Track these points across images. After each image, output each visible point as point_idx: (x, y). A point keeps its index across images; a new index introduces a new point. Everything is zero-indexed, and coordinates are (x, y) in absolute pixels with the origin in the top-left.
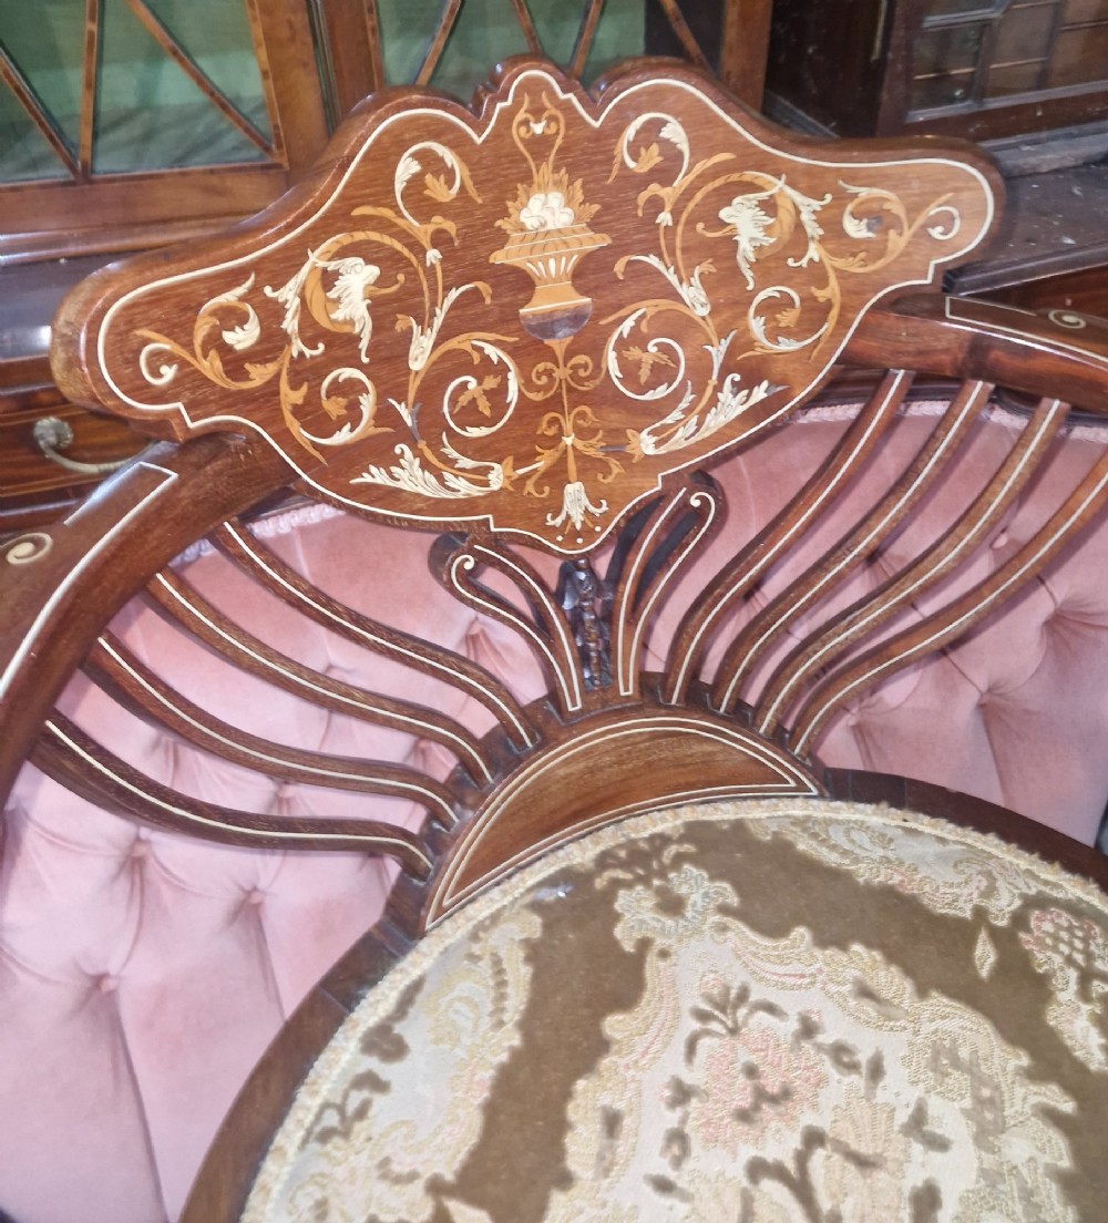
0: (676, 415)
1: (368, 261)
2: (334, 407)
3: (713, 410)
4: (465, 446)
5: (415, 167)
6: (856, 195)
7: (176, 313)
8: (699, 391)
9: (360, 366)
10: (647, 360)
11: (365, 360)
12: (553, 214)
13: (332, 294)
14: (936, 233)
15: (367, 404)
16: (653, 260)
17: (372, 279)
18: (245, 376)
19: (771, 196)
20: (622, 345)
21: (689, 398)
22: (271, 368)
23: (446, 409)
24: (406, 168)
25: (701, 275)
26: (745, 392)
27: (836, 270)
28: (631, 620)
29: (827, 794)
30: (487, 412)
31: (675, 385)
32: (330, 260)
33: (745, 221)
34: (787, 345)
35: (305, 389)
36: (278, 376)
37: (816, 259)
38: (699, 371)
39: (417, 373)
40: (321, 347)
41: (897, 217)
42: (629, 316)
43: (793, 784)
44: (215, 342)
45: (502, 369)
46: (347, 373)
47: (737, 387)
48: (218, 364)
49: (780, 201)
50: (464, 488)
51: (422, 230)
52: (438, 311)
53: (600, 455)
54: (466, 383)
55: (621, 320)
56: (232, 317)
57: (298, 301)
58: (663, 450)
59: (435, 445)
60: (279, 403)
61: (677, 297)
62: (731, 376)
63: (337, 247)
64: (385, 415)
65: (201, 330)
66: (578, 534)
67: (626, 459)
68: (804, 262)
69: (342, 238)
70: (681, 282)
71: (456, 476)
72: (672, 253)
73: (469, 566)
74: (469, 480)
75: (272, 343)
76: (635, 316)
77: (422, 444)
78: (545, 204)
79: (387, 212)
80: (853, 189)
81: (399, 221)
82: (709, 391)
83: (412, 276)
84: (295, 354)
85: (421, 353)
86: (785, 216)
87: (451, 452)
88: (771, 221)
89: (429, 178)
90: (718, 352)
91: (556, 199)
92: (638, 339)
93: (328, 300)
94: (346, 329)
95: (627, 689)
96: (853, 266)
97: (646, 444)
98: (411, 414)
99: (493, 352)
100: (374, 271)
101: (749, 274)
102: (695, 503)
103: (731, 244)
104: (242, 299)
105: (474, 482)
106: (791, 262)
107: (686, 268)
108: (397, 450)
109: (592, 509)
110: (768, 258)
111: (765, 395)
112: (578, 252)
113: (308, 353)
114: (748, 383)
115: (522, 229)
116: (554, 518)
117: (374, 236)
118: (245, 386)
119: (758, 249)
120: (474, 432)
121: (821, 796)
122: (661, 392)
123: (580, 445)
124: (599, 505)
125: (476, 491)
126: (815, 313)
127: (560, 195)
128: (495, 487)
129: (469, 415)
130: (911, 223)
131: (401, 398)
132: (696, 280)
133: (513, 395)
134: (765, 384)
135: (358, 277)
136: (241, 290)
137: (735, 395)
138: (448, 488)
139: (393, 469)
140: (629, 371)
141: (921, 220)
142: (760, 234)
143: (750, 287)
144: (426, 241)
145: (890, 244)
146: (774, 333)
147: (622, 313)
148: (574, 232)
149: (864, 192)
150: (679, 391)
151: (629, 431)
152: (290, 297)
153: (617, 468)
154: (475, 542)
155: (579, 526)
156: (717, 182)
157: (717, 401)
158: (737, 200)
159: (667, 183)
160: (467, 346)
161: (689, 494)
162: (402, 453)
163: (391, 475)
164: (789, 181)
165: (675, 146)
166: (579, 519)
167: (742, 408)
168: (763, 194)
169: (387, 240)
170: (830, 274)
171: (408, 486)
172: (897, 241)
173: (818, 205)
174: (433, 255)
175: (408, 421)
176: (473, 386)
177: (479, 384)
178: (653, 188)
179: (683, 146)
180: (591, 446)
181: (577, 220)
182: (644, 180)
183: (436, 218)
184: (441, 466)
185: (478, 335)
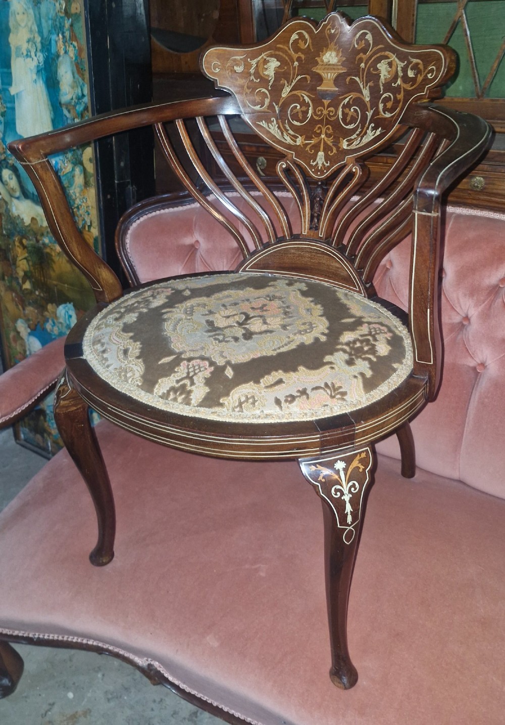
0: (355, 136)
1: (278, 60)
2: (258, 99)
3: (365, 136)
4: (293, 127)
5: (297, 37)
6: (412, 62)
8: (362, 128)
9: (268, 90)
10: (350, 114)
11: (270, 88)
12: (332, 58)
13: (266, 67)
14: (429, 76)
15: (267, 101)
16: (357, 79)
17: (277, 66)
18: (236, 80)
19: (391, 61)
20: (344, 107)
21: (359, 130)
22: (244, 80)
23: (289, 112)
24: (294, 37)
25: (369, 86)
26: (374, 131)
27: (403, 88)
30: (301, 118)
31: (357, 124)
32: (268, 57)
33: (383, 67)
34: (388, 115)
35: (251, 90)
37: (399, 84)
38: (364, 120)
39: (283, 98)
40: (259, 80)
41: (421, 70)
42: (347, 97)
43: (357, 289)
44: (231, 68)
45: (308, 105)
46: (264, 90)
47: (373, 128)
48: (230, 74)
49: (393, 63)
50: (288, 140)
51: (295, 55)
52: (294, 81)
53: (331, 144)
54: (296, 106)
55: (345, 98)
57: (256, 65)
58: (349, 148)
59: (283, 123)
61: (362, 93)
62: (371, 125)
63: (270, 54)
64: (271, 107)
65: (229, 63)
66: (319, 171)
67: (338, 148)
68: (396, 84)
69: (273, 52)
70: (364, 88)
71: (287, 135)
72: (363, 78)
73: (284, 166)
74: (290, 138)
76: (349, 97)
77: (280, 121)
78: (330, 55)
79: (286, 48)
80: (412, 60)
81: (289, 51)
82: (365, 128)
83: (290, 68)
84: (251, 79)
85: (286, 93)
86: (394, 68)
87: (287, 126)
88: (390, 69)
89: (300, 41)
90: (369, 114)
91: (334, 54)
92: (348, 106)
93: (264, 68)
94: (267, 78)
95: (321, 235)
96: (408, 87)
97: (344, 145)
98: (278, 109)
99: (307, 99)
100: (279, 64)
101: (382, 88)
102: (354, 170)
103: (378, 76)
104: (241, 59)
105: (292, 139)
106: (393, 84)
107: (366, 83)
108: (272, 119)
109: (325, 163)
110: (387, 83)
111: (379, 133)
112: (338, 72)
113: (255, 81)
114: (375, 128)
115: (323, 62)
116: (313, 162)
117: (281, 54)
118: (235, 82)
119: (386, 79)
120: (295, 123)
122: (352, 126)
123: (326, 139)
124: (327, 163)
125: (292, 143)
126: (397, 102)
127: (335, 53)
128: (298, 144)
129: (295, 117)
130: (424, 71)
131: (277, 104)
132: (368, 87)
133: (309, 115)
134: (380, 129)
135: (274, 64)
136: (242, 57)
137: (372, 132)
138: (284, 138)
139: (270, 125)
140: (345, 115)
141: (427, 71)
142: (387, 74)
144: (295, 59)
145: (418, 79)
146: (385, 110)
147: (345, 96)
148: (338, 65)
149: (415, 61)
150: (357, 127)
151: (341, 138)
152: (254, 63)
153: (335, 151)
154: (288, 160)
155: (320, 168)
156: (378, 55)
157: (367, 133)
158: (383, 61)
159: (365, 53)
160: (299, 94)
161: (353, 166)
162: (273, 121)
163: (268, 126)
164: (396, 57)
165: (369, 41)
166: (320, 165)
167: (373, 137)
168: (389, 60)
169: (284, 56)
170: (402, 90)
171: (273, 132)
172: (420, 78)
173: (402, 65)
174: (296, 63)
175: (277, 112)
176: (298, 107)
177: (301, 107)
178: (361, 54)
179: (371, 42)
180: (329, 140)
181: (339, 62)
182: (359, 52)
183: (299, 53)
184: (284, 130)
185: (304, 92)
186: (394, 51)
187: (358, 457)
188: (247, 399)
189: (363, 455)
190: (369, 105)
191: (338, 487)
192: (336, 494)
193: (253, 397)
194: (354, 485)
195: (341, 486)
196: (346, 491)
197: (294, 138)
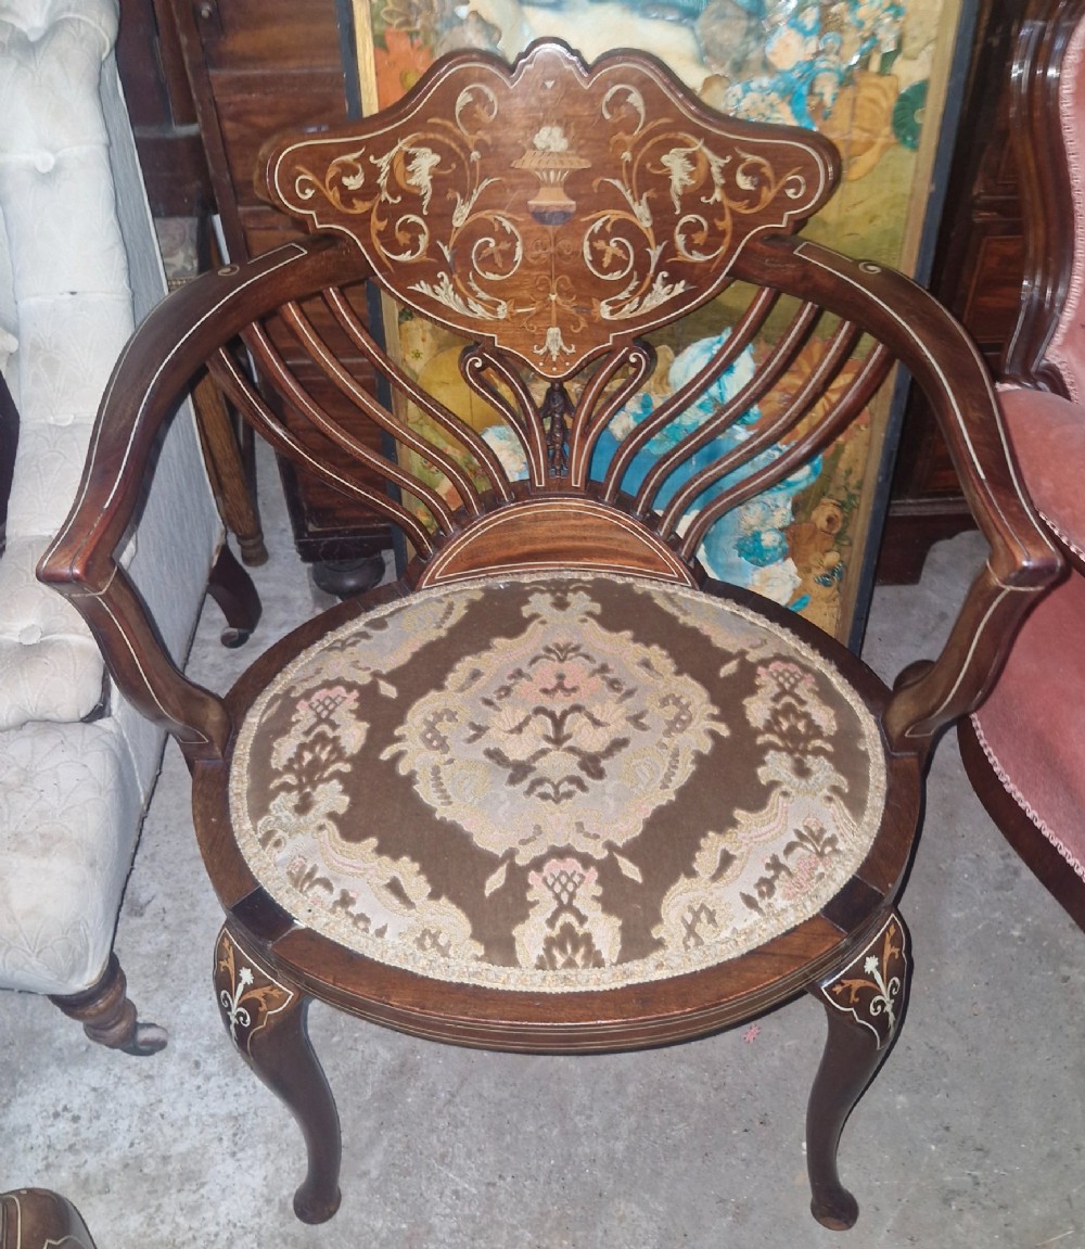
0: (624, 295)
1: (434, 152)
2: (403, 238)
3: (649, 296)
4: (488, 287)
5: (470, 99)
6: (744, 160)
7: (319, 160)
8: (642, 278)
9: (421, 215)
10: (609, 251)
11: (425, 213)
12: (555, 141)
13: (410, 168)
14: (790, 193)
15: (423, 241)
16: (617, 183)
17: (435, 163)
18: (352, 206)
19: (694, 152)
20: (593, 238)
21: (634, 283)
22: (367, 205)
23: (473, 257)
24: (463, 98)
25: (648, 198)
26: (670, 286)
27: (730, 209)
28: (584, 435)
29: (698, 588)
30: (500, 265)
31: (627, 272)
32: (412, 146)
33: (677, 166)
34: (698, 257)
35: (385, 222)
36: (371, 210)
37: (719, 199)
38: (642, 264)
39: (457, 228)
40: (399, 199)
41: (767, 178)
42: (599, 219)
43: (676, 576)
44: (337, 182)
45: (512, 239)
46: (413, 218)
47: (666, 281)
48: (338, 195)
49: (699, 156)
50: (480, 311)
51: (470, 139)
52: (474, 191)
53: (573, 311)
54: (487, 243)
55: (594, 221)
56: (349, 170)
57: (388, 168)
58: (615, 318)
59: (465, 279)
60: (369, 226)
61: (631, 211)
62: (661, 274)
63: (415, 140)
64: (433, 250)
65: (331, 174)
66: (555, 364)
67: (591, 321)
68: (711, 201)
69: (420, 135)
70: (634, 200)
71: (476, 303)
72: (630, 181)
73: (478, 365)
74: (484, 307)
75: (369, 191)
76: (604, 219)
77: (455, 276)
78: (550, 135)
79: (449, 124)
80: (744, 155)
81: (455, 130)
82: (648, 281)
83: (461, 166)
84: (383, 199)
85: (461, 217)
86: (702, 167)
87: (474, 286)
88: (693, 168)
89: (477, 107)
90: (655, 253)
91: (557, 131)
92: (603, 235)
93: (406, 171)
94: (416, 191)
95: (576, 483)
96: (742, 208)
97: (604, 311)
98: (450, 254)
99: (508, 226)
100: (437, 158)
101: (677, 204)
102: (632, 360)
103: (664, 181)
104: (355, 160)
105: (487, 310)
106: (703, 199)
107: (638, 191)
108: (439, 276)
109: (565, 349)
110: (689, 194)
111: (682, 291)
112: (569, 169)
113: (391, 200)
114: (671, 280)
115: (534, 147)
116: (539, 349)
117: (439, 137)
118: (351, 211)
119: (684, 187)
120: (490, 276)
121: (693, 588)
122: (616, 276)
123: (560, 302)
124: (570, 348)
125: (488, 316)
126: (716, 235)
127: (560, 130)
128: (501, 317)
129: (488, 262)
130: (777, 183)
131: (446, 243)
132: (644, 201)
133: (518, 256)
134: (683, 283)
135: (426, 161)
136: (356, 155)
137: (664, 286)
138: (471, 310)
139: (436, 287)
140: (597, 255)
141: (782, 183)
142: (686, 177)
143: (678, 212)
144: (471, 146)
145: (763, 196)
146: (690, 247)
147: (595, 216)
148: (568, 155)
149: (750, 158)
150: (627, 280)
151: (594, 300)
152: (384, 165)
153: (583, 325)
154: (484, 350)
155: (554, 359)
156: (661, 137)
157: (652, 289)
158: (673, 151)
159: (630, 132)
160: (491, 218)
161: (629, 352)
162: (442, 278)
163: (433, 290)
164: (706, 144)
165: (635, 108)
166: (555, 353)
167: (667, 298)
168: (689, 150)
169: (447, 141)
170: (727, 212)
171: (444, 301)
172: (768, 195)
173: (722, 162)
174: (475, 155)
175: (448, 259)
176: (492, 245)
177: (497, 245)
178: (621, 134)
179: (642, 110)
180: (568, 304)
181: (569, 149)
182: (615, 128)
183: (479, 132)
184: (466, 293)
185: (499, 212)
186: (699, 133)
187: (888, 938)
188: (696, 916)
189: (892, 930)
190: (650, 236)
191: (878, 998)
192: (876, 1011)
193: (703, 907)
194: (894, 985)
195: (881, 994)
196: (886, 999)
197: (492, 307)
